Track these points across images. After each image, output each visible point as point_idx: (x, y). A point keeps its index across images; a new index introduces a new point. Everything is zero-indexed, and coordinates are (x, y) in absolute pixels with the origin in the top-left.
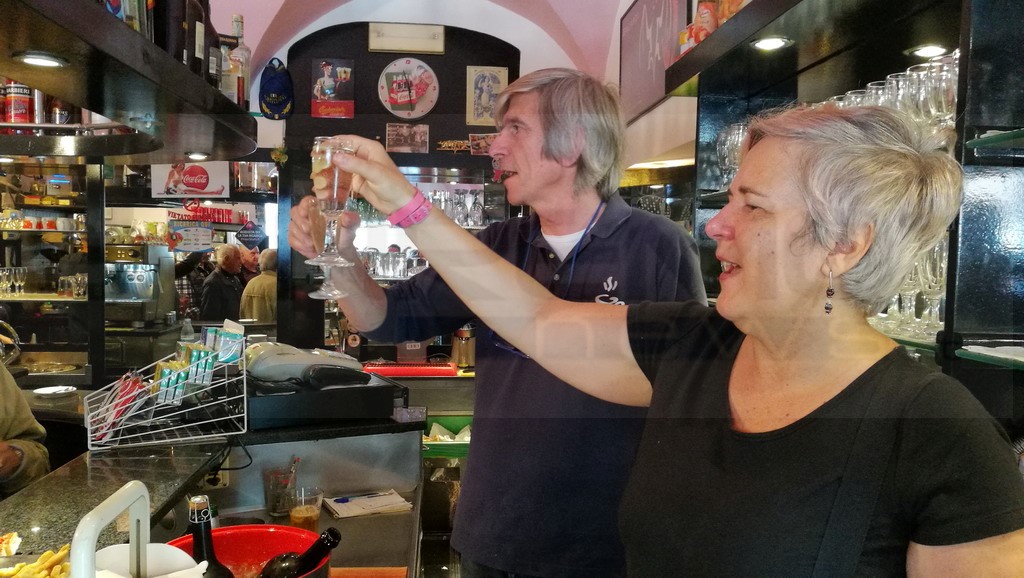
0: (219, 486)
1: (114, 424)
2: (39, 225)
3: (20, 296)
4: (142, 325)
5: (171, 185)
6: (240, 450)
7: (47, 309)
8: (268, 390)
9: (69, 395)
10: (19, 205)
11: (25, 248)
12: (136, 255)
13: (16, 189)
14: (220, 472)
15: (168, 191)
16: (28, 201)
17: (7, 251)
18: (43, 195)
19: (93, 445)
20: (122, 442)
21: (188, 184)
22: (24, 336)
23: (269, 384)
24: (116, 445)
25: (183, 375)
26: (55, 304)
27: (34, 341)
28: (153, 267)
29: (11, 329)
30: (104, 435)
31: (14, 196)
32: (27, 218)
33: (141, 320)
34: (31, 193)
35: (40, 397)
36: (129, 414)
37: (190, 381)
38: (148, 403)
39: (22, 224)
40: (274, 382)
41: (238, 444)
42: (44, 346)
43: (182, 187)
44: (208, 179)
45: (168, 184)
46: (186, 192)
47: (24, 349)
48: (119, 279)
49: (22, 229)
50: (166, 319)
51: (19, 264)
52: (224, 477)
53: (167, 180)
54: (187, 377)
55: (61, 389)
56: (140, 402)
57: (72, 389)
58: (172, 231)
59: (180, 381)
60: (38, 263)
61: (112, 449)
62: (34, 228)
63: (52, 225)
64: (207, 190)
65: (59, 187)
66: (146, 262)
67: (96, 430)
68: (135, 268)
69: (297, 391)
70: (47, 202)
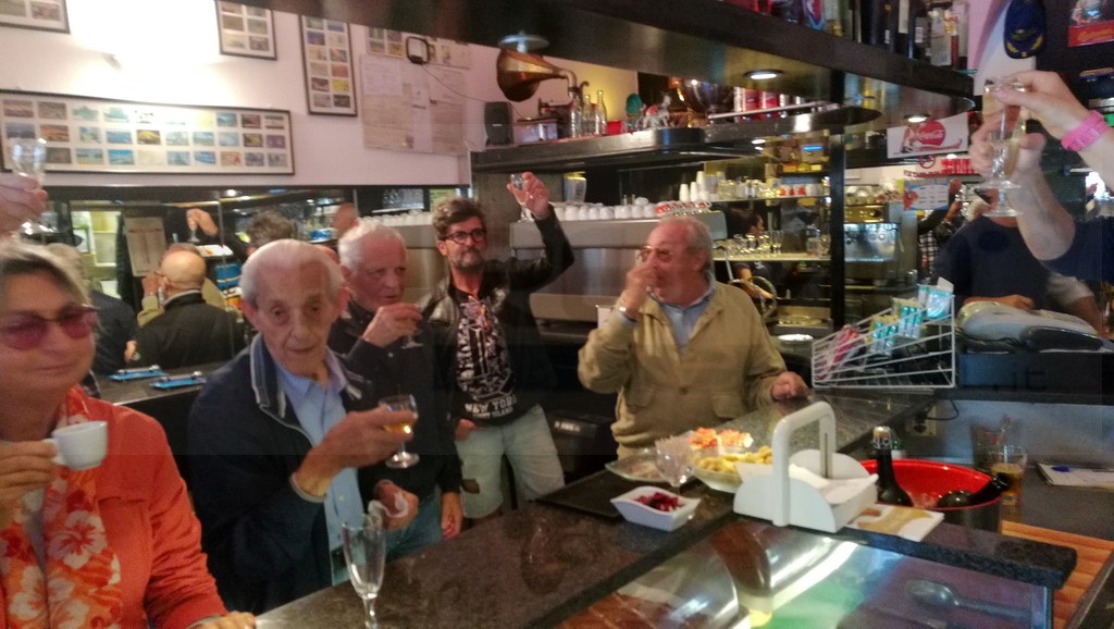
0: (925, 434)
1: (833, 368)
2: (792, 192)
3: (777, 257)
4: (884, 283)
5: (907, 144)
6: (948, 404)
7: (803, 268)
8: (979, 349)
9: (806, 344)
10: (780, 174)
11: (783, 212)
12: (877, 214)
13: (777, 159)
14: (927, 421)
15: (904, 151)
16: (788, 169)
17: (770, 215)
18: (797, 162)
19: (817, 384)
20: (840, 383)
21: (924, 142)
22: (781, 292)
23: (982, 343)
24: (835, 386)
25: (894, 328)
26: (809, 263)
27: (788, 297)
28: (894, 226)
29: (771, 285)
30: (825, 376)
31: (776, 166)
32: (783, 187)
33: (882, 279)
34: (789, 162)
35: (784, 343)
36: (846, 360)
37: (900, 334)
38: (863, 351)
39: (778, 192)
40: (986, 341)
41: (946, 398)
42: (797, 301)
43: (918, 144)
44: (944, 133)
45: (903, 143)
46: (922, 149)
47: (780, 303)
48: (861, 238)
49: (778, 196)
50: (907, 278)
51: (779, 228)
52: (931, 427)
53: (902, 140)
54: (897, 331)
55: (799, 337)
56: (854, 350)
57: (808, 337)
58: (907, 190)
59: (891, 333)
60: (794, 226)
61: (832, 389)
62: (787, 196)
63: (802, 191)
64: (942, 145)
65: (812, 153)
66: (886, 221)
67: (819, 371)
68: (878, 228)
69: (1011, 352)
70: (802, 169)
